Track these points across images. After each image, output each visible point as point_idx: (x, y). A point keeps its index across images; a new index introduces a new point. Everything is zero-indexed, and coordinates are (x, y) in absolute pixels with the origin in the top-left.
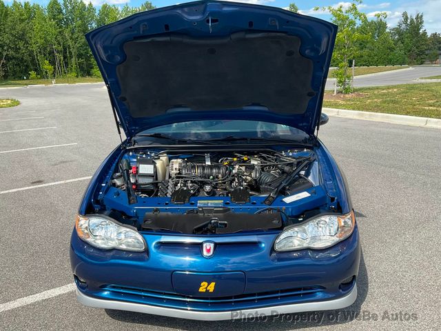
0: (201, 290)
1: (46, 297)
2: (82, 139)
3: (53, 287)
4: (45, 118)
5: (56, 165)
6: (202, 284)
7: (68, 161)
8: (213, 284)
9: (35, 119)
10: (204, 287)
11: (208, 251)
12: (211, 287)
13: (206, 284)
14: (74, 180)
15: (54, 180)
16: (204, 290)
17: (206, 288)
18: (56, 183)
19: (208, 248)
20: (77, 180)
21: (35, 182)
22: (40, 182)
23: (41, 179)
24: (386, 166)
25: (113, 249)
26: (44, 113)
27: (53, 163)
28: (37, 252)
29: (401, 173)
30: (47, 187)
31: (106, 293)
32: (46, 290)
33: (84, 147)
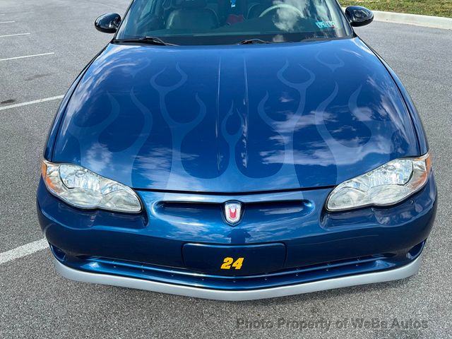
0: (223, 267)
1: (21, 255)
2: (59, 47)
3: (30, 240)
4: (17, 22)
5: (30, 79)
6: (226, 260)
7: (44, 75)
8: (240, 260)
9: (5, 24)
10: (227, 263)
11: (233, 215)
12: (239, 264)
13: (231, 260)
14: (51, 99)
15: (27, 99)
16: (229, 267)
17: (231, 265)
18: (31, 102)
19: (233, 211)
20: (55, 98)
21: (5, 102)
22: (11, 101)
23: (12, 98)
24: (419, 78)
25: (97, 210)
26: (15, 17)
27: (26, 78)
28: (9, 193)
29: (438, 86)
30: (20, 107)
31: (94, 265)
32: (20, 245)
33: (61, 57)
